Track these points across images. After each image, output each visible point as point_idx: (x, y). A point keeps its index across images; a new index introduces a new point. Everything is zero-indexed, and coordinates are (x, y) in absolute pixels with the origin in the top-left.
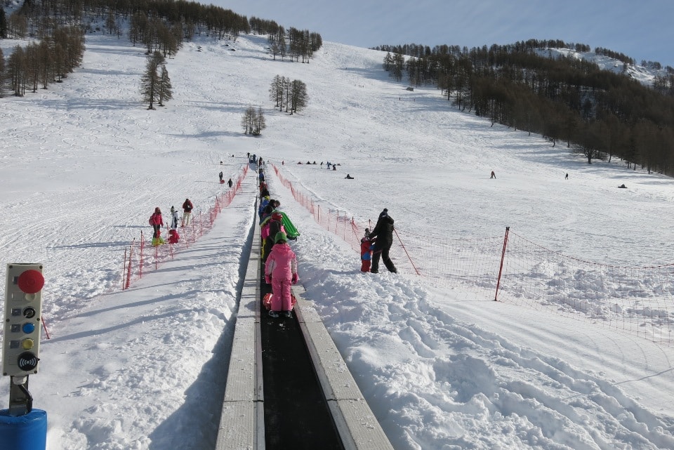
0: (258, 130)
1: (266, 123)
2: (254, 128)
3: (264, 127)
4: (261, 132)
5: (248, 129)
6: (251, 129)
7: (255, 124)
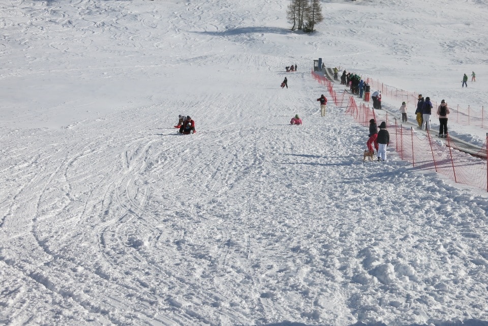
0: (311, 24)
1: (323, 12)
2: (305, 22)
3: (320, 19)
4: (315, 27)
5: (297, 22)
6: (301, 22)
7: (307, 16)
